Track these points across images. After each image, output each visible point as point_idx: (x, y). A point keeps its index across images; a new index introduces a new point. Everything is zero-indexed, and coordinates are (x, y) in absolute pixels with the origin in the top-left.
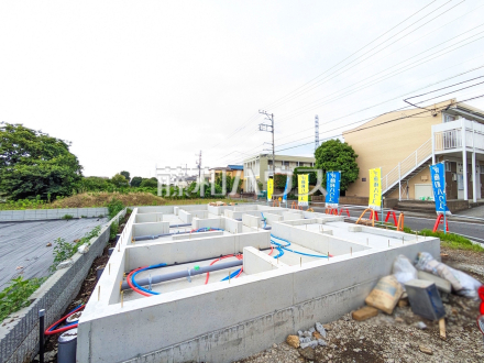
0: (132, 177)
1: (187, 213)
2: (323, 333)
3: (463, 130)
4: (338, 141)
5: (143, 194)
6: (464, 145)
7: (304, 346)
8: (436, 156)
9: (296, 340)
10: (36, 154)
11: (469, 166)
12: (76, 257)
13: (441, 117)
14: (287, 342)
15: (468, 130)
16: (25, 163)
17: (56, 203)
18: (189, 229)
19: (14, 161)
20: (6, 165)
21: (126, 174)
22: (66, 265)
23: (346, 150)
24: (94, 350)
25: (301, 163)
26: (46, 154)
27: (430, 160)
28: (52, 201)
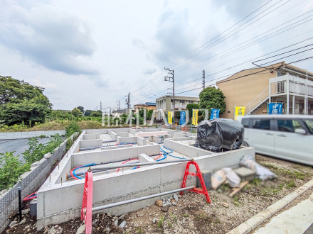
0: (85, 110)
1: (115, 134)
2: (177, 199)
3: (288, 82)
4: (214, 87)
5: (91, 121)
6: (288, 91)
7: (164, 205)
8: (272, 98)
9: (160, 203)
10: (21, 96)
11: (291, 104)
12: (43, 160)
13: (276, 73)
14: (156, 204)
15: (290, 81)
16: (14, 102)
17: (34, 127)
18: (115, 143)
19: (7, 100)
20: (2, 104)
21: (81, 108)
22: (36, 165)
23: (218, 94)
24: (46, 206)
25: (192, 101)
26: (28, 97)
27: (268, 100)
28: (32, 126)
